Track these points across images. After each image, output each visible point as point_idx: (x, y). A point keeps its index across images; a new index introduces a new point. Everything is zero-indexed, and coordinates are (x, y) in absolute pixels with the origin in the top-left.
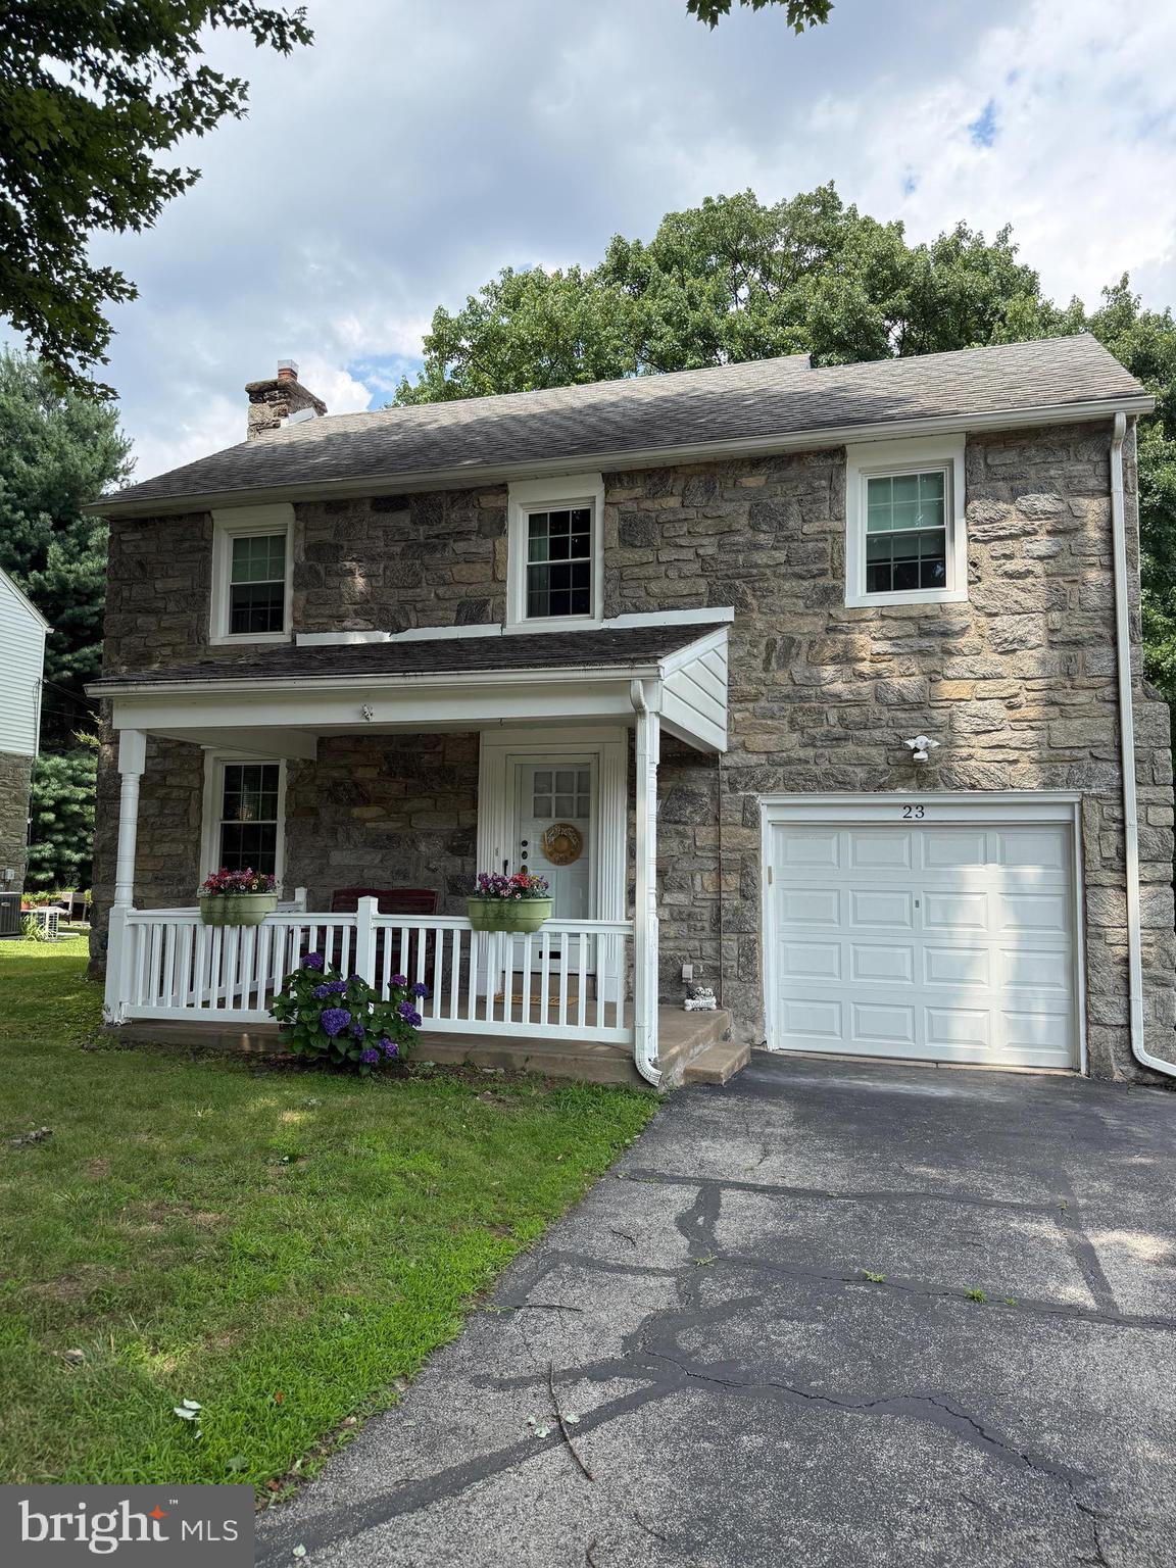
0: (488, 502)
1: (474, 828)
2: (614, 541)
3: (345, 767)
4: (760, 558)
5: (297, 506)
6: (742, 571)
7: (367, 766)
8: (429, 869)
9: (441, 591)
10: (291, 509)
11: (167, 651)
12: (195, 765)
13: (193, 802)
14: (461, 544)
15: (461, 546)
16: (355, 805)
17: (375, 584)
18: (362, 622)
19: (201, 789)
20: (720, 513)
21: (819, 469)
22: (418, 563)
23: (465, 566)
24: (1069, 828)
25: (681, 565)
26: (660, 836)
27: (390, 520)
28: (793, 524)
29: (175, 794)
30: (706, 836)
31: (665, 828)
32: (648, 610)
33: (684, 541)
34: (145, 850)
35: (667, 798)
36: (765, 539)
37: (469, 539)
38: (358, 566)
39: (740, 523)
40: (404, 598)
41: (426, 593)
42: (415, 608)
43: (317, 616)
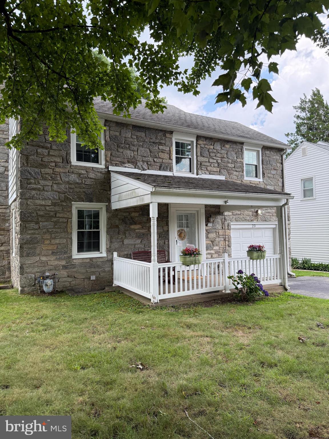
0: (168, 135)
1: (168, 231)
2: (199, 154)
3: (128, 212)
4: (230, 165)
5: (106, 121)
6: (227, 168)
7: (135, 212)
9: (155, 159)
10: (104, 121)
11: (54, 164)
12: (69, 210)
13: (69, 223)
14: (161, 146)
15: (161, 147)
16: (132, 225)
17: (135, 154)
18: (131, 165)
19: (71, 218)
20: (221, 152)
21: (239, 146)
22: (148, 150)
23: (162, 153)
24: (274, 229)
25: (214, 164)
26: (212, 232)
27: (139, 134)
28: (235, 158)
29: (61, 220)
30: (221, 232)
31: (213, 230)
32: (208, 174)
33: (214, 158)
34: (47, 242)
35: (213, 223)
36: (230, 161)
37: (163, 146)
38: (129, 147)
39: (225, 156)
40: (144, 160)
41: (151, 159)
42: (147, 164)
43: (115, 161)
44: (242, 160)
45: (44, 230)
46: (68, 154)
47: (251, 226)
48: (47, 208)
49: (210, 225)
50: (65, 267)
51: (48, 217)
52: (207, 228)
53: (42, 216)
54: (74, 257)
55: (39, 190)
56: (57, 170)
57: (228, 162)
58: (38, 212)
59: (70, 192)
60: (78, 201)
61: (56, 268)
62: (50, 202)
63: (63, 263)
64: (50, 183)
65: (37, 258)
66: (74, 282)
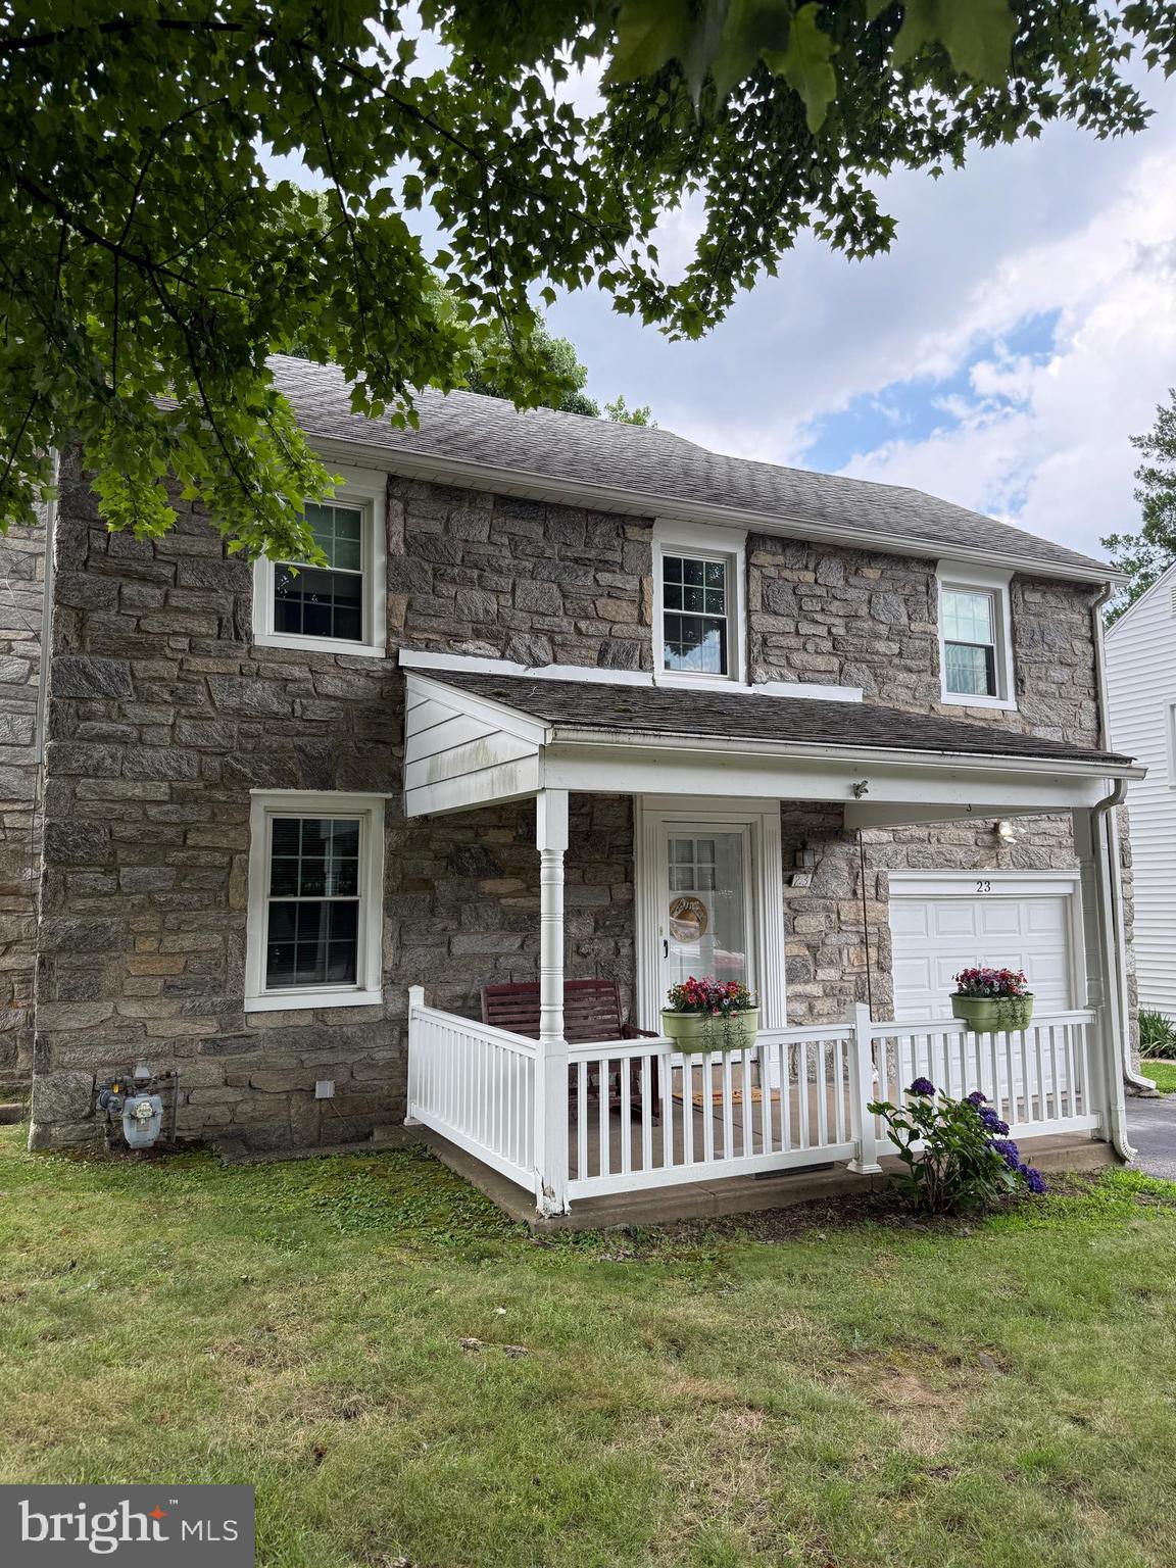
0: (633, 532)
1: (631, 903)
2: (756, 604)
3: (470, 827)
4: (881, 646)
5: (393, 479)
6: (868, 657)
7: (499, 828)
8: (578, 952)
9: (583, 625)
10: (383, 480)
11: (183, 643)
12: (239, 818)
13: (235, 871)
14: (608, 575)
15: (605, 578)
16: (486, 877)
17: (503, 602)
18: (488, 646)
19: (246, 852)
20: (847, 596)
21: (919, 574)
22: (555, 587)
23: (609, 600)
24: (1066, 899)
25: (817, 640)
26: (811, 911)
27: (520, 528)
28: (904, 620)
29: (205, 858)
30: (848, 910)
31: (815, 902)
32: (793, 681)
33: (819, 617)
34: (148, 945)
35: (815, 873)
36: (883, 630)
37: (614, 572)
38: (480, 577)
39: (864, 611)
40: (539, 626)
41: (565, 624)
42: (552, 641)
43: (425, 631)
44: (931, 627)
45: (137, 899)
46: (242, 605)
47: (972, 889)
48: (153, 811)
49: (802, 880)
50: (213, 1046)
51: (153, 846)
52: (792, 893)
53: (130, 843)
54: (250, 1005)
55: (122, 740)
56: (197, 664)
57: (877, 636)
58: (116, 828)
59: (243, 750)
60: (274, 786)
61: (178, 1048)
62: (165, 787)
63: (208, 1028)
64: (167, 716)
65: (106, 1009)
66: (247, 1108)
